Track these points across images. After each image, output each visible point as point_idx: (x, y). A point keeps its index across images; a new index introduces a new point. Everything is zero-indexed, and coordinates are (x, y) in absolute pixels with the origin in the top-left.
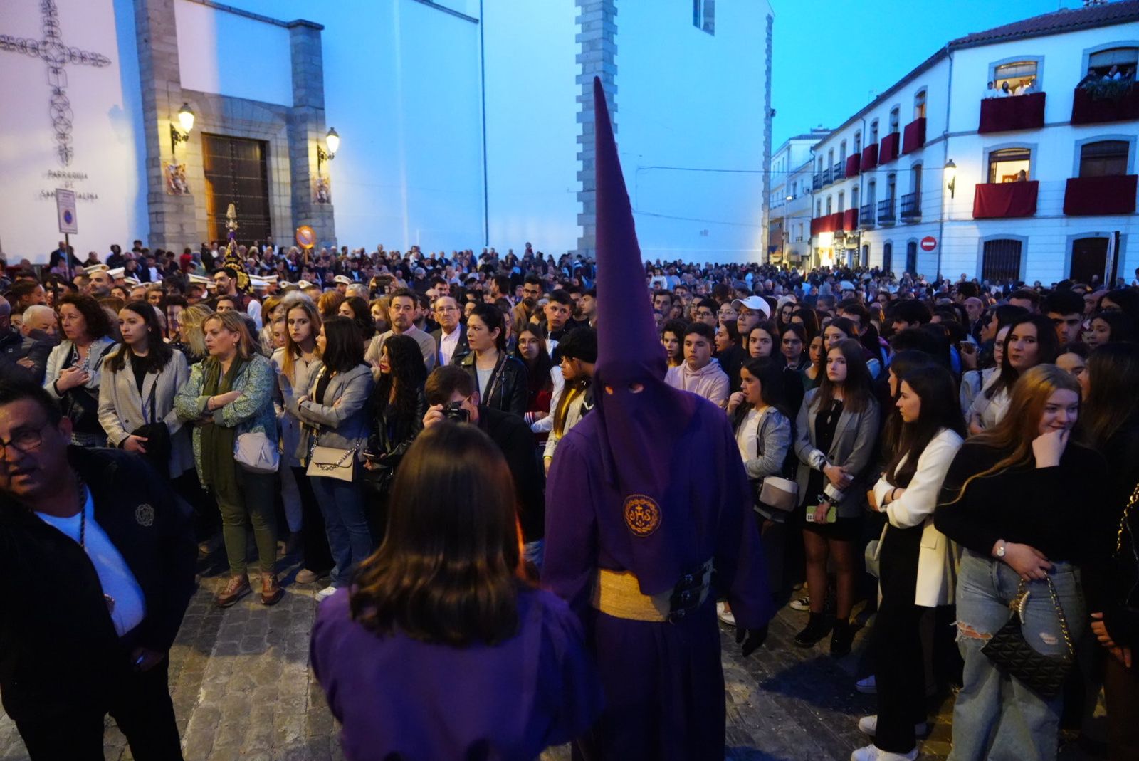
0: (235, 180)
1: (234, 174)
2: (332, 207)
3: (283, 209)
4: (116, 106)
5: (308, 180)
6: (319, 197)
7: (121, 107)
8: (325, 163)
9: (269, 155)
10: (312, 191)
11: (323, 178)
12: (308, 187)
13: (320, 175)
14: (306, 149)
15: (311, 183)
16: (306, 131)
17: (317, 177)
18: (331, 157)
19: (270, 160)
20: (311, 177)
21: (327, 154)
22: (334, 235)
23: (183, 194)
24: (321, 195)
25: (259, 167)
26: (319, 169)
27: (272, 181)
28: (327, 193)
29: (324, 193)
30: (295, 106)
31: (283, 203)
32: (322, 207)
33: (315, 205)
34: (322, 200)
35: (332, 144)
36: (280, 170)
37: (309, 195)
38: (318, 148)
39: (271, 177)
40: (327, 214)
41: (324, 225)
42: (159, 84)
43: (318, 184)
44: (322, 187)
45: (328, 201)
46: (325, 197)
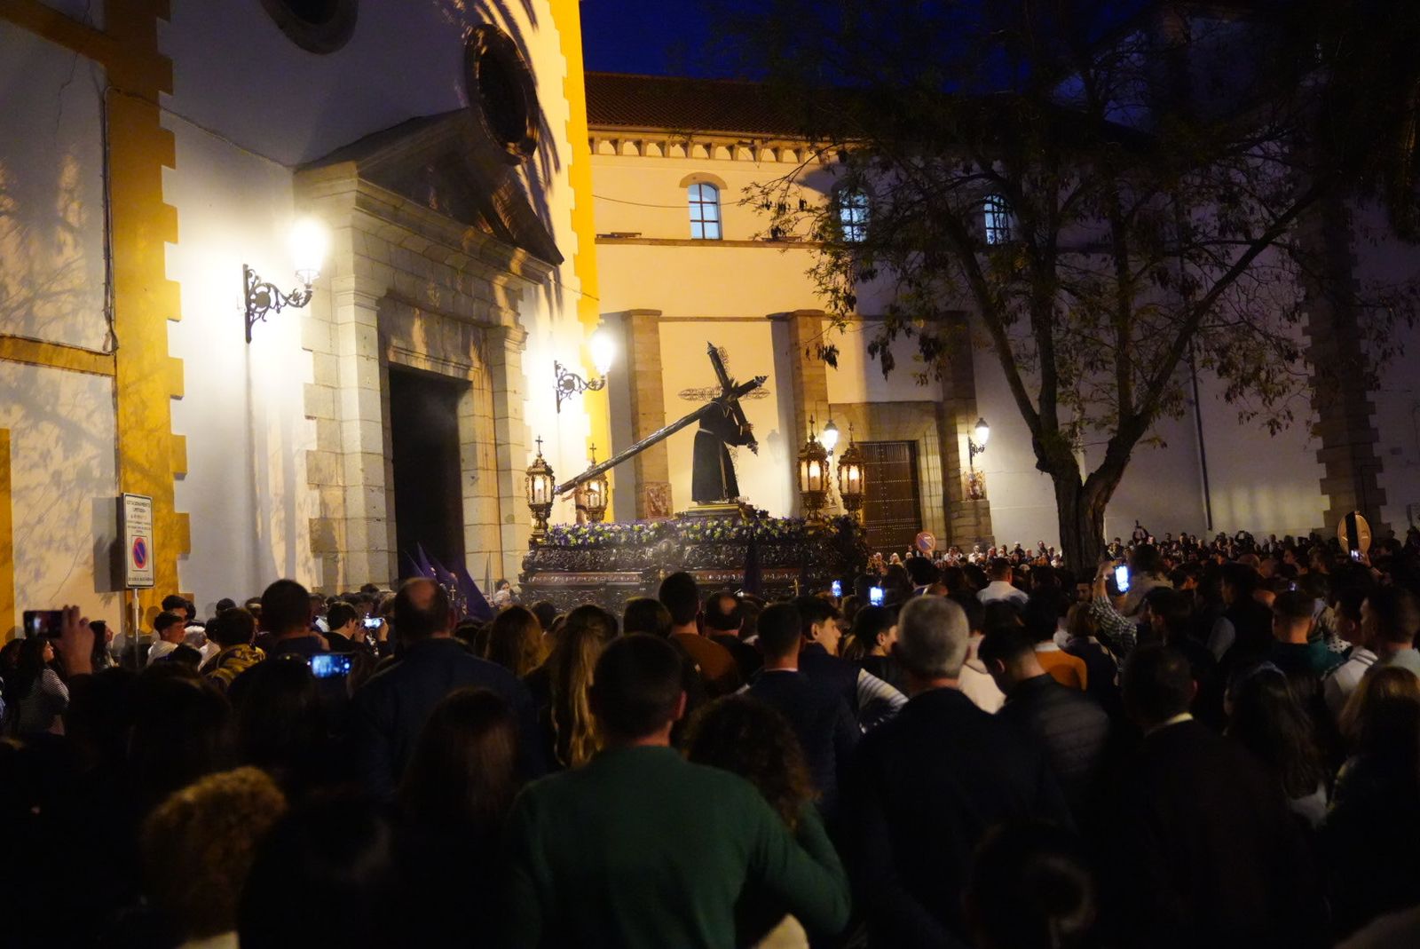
0: (884, 485)
1: (882, 479)
2: (988, 502)
3: (935, 510)
4: (773, 431)
5: (959, 476)
6: (972, 493)
7: (778, 432)
8: (978, 457)
9: (919, 455)
10: (963, 487)
11: (975, 472)
12: (960, 484)
13: (972, 470)
14: (956, 444)
15: (963, 478)
16: (955, 425)
17: (969, 472)
18: (982, 449)
19: (919, 459)
20: (962, 472)
21: (978, 447)
22: (991, 533)
23: (830, 506)
24: (974, 491)
25: (909, 470)
26: (971, 463)
27: (922, 481)
28: (981, 488)
29: (977, 488)
30: (945, 399)
31: (934, 504)
32: (975, 504)
33: (967, 502)
34: (975, 497)
35: (981, 435)
36: (931, 468)
37: (961, 492)
38: (970, 440)
39: (921, 477)
40: (982, 511)
41: (978, 524)
42: (809, 406)
43: (971, 480)
44: (974, 483)
45: (983, 496)
46: (979, 493)
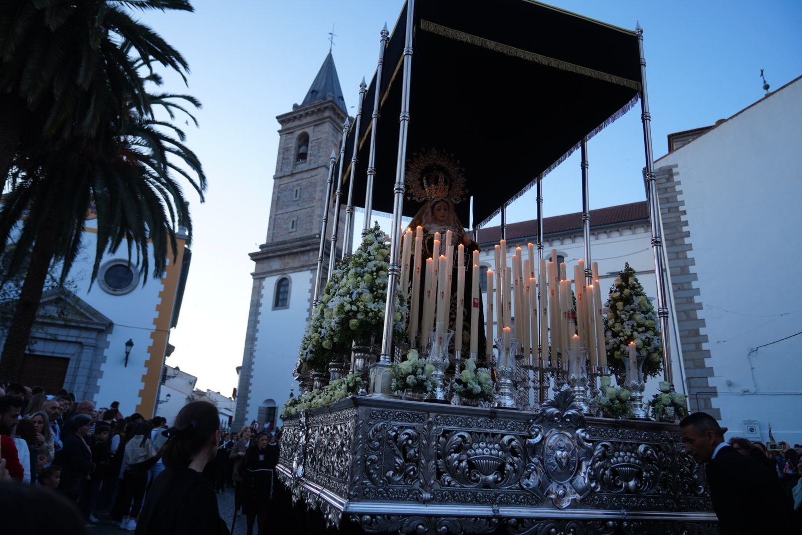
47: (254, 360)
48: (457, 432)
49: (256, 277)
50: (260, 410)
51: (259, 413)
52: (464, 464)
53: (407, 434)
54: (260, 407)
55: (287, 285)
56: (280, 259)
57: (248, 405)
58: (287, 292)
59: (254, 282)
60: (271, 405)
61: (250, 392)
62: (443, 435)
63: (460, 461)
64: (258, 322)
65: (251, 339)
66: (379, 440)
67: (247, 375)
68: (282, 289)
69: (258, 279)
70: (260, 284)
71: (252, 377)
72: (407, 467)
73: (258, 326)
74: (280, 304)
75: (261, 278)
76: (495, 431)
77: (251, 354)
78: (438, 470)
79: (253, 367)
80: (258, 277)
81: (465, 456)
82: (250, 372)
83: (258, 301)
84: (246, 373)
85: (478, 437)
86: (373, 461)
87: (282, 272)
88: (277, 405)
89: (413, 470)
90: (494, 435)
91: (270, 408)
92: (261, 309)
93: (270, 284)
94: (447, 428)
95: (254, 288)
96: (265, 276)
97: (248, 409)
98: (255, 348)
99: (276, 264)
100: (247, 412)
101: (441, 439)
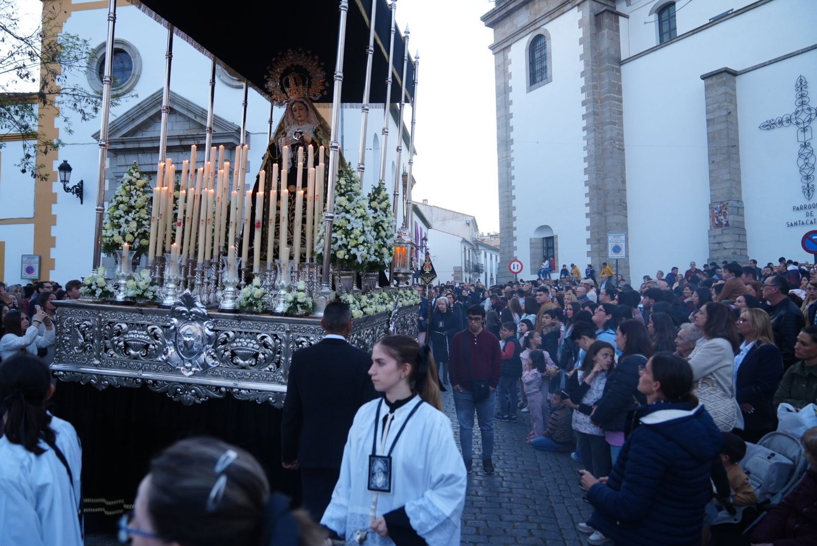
47: (513, 173)
48: (117, 323)
49: (498, 49)
50: (532, 244)
51: (531, 248)
52: (121, 344)
53: (85, 324)
54: (531, 239)
55: (544, 46)
56: (527, 9)
57: (515, 239)
58: (544, 58)
59: (495, 59)
60: (548, 235)
61: (515, 219)
62: (109, 325)
63: (119, 342)
64: (511, 116)
65: (505, 143)
66: (70, 328)
67: (508, 196)
68: (537, 55)
69: (498, 52)
70: (505, 59)
71: (514, 197)
72: (85, 345)
73: (512, 122)
74: (538, 79)
75: (504, 49)
76: (143, 322)
77: (509, 165)
78: (105, 347)
79: (514, 182)
80: (500, 48)
81: (122, 339)
82: (511, 191)
83: (506, 84)
84: (506, 194)
85: (132, 326)
86: (67, 341)
87: (532, 28)
88: (555, 233)
89: (89, 346)
90: (142, 325)
91: (547, 239)
92: (511, 96)
93: (519, 52)
94: (112, 320)
95: (497, 67)
96: (509, 43)
97: (515, 243)
98: (512, 155)
99: (522, 18)
100: (515, 248)
101: (107, 327)
